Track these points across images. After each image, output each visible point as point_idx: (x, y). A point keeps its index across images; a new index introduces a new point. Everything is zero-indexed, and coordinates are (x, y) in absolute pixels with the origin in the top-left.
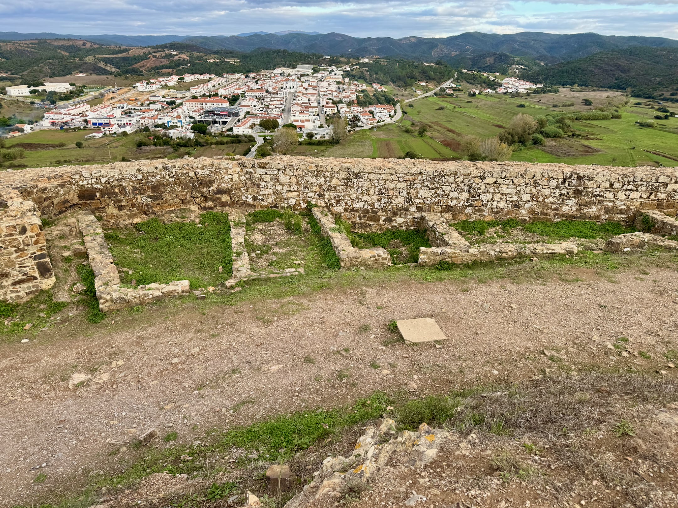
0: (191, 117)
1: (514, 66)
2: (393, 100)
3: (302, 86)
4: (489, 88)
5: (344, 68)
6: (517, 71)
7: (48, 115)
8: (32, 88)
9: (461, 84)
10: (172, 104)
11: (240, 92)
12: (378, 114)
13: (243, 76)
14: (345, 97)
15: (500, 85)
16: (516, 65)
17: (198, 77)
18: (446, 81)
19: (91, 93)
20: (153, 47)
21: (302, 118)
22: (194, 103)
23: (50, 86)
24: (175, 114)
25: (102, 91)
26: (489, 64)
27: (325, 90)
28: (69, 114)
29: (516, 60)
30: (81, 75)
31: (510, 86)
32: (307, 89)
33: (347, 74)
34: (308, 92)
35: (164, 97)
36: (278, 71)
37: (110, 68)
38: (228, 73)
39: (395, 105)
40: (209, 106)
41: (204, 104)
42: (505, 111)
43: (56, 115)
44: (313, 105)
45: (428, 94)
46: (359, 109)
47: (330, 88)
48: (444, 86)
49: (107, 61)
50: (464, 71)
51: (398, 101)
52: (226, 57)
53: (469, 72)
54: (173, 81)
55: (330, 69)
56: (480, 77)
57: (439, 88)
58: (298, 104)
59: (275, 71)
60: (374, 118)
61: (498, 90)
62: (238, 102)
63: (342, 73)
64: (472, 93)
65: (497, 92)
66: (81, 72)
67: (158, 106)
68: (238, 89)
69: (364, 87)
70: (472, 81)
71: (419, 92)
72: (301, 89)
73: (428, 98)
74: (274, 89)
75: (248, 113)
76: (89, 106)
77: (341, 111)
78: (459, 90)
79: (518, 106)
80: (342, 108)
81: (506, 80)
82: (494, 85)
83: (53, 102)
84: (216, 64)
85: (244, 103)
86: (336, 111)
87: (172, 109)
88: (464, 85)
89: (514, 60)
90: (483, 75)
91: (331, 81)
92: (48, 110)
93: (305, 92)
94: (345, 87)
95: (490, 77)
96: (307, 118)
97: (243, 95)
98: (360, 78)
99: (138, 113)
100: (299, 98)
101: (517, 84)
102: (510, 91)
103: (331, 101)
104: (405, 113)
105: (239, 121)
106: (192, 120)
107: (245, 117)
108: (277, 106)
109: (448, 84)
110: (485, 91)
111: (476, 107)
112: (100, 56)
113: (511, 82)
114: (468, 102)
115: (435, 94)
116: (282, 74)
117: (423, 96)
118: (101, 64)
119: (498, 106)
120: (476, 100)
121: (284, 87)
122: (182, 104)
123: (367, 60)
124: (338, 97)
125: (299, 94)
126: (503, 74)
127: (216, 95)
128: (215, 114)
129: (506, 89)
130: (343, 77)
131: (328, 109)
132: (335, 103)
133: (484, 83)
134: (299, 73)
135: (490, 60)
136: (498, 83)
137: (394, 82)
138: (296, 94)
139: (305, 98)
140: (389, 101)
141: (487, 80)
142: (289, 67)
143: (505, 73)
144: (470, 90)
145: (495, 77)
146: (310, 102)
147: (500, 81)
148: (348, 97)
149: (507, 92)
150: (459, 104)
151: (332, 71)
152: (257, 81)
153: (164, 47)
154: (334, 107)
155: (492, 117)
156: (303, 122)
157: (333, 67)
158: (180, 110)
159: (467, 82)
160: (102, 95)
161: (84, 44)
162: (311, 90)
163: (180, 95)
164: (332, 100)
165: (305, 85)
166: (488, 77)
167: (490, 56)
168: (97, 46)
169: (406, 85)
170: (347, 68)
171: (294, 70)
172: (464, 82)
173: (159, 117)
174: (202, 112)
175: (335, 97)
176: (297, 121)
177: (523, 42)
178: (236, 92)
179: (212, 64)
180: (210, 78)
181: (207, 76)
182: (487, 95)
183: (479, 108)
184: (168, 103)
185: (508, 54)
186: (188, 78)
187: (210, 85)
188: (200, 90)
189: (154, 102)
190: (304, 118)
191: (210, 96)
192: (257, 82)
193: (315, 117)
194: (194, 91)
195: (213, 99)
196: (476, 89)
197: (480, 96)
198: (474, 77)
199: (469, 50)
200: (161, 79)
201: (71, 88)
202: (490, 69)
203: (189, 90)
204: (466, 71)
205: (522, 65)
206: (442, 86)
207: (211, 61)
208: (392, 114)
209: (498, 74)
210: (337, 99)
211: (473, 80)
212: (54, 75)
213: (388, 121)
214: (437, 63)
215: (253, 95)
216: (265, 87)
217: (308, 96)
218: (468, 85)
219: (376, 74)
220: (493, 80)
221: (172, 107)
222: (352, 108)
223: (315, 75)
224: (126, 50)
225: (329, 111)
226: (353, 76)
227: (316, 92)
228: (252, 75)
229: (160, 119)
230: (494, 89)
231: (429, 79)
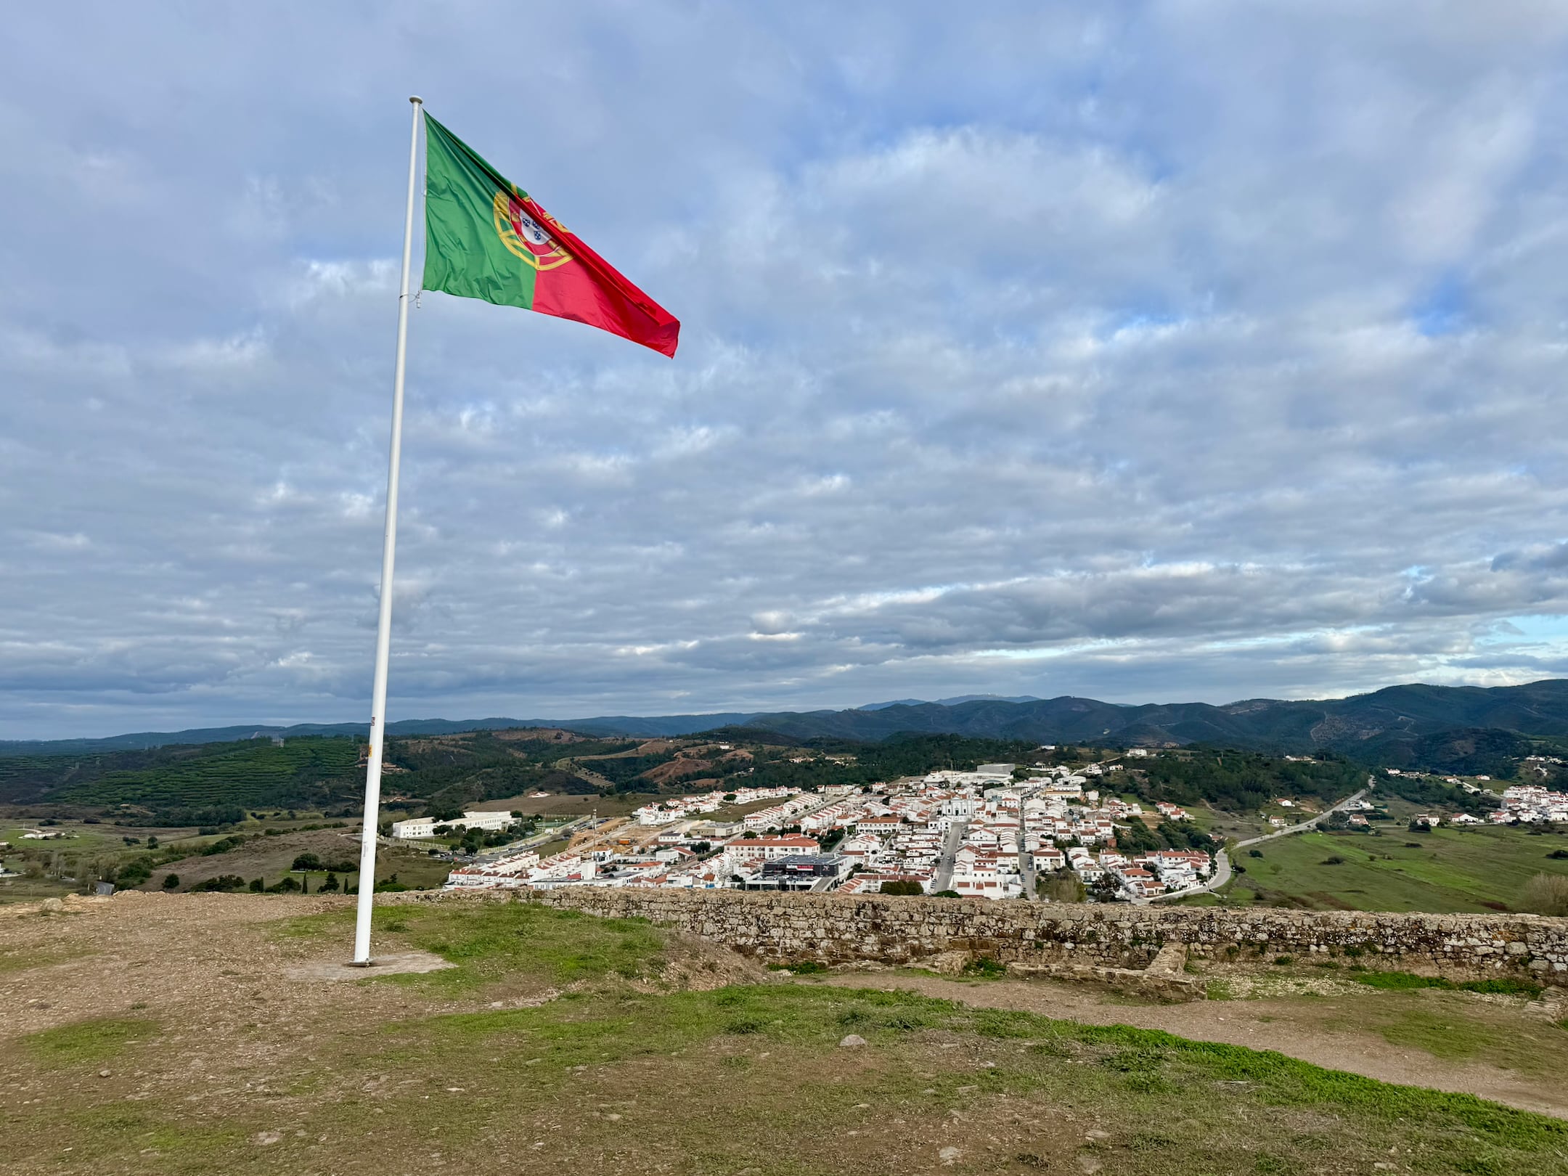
0: (735, 878)
1: (1532, 758)
2: (1208, 840)
3: (984, 808)
4: (1467, 812)
5: (1087, 770)
6: (1544, 771)
7: (455, 876)
8: (441, 823)
9: (1388, 802)
10: (702, 851)
11: (847, 823)
12: (1167, 872)
13: (859, 790)
14: (1084, 833)
15: (1496, 805)
16: (1538, 755)
17: (765, 793)
18: (1347, 796)
19: (548, 830)
20: (687, 737)
21: (979, 879)
22: (746, 848)
23: (474, 819)
24: (704, 870)
25: (570, 826)
26: (1462, 755)
27: (1037, 816)
28: (496, 874)
29: (1535, 744)
30: (540, 795)
31: (1523, 805)
32: (994, 815)
33: (1094, 782)
34: (998, 821)
35: (688, 835)
36: (936, 777)
37: (598, 780)
38: (828, 783)
39: (1212, 852)
40: (777, 853)
41: (767, 848)
42: (1514, 868)
43: (470, 876)
44: (1006, 849)
45: (1302, 827)
46: (1121, 860)
47: (1049, 813)
48: (1344, 807)
49: (592, 766)
50: (1391, 772)
51: (1221, 844)
52: (829, 752)
53: (1405, 775)
54: (711, 803)
55: (1054, 772)
56: (1439, 787)
57: (1329, 813)
58: (971, 848)
59: (929, 779)
60: (1157, 880)
61: (1493, 816)
62: (839, 845)
63: (1083, 780)
64: (1419, 822)
65: (1492, 820)
66: (541, 790)
67: (674, 855)
68: (844, 816)
69: (1137, 810)
70: (1418, 797)
71: (1275, 822)
72: (982, 816)
73: (1301, 837)
74: (920, 815)
75: (858, 868)
76: (537, 856)
77: (1075, 863)
78: (1384, 817)
79: (1549, 856)
80: (1078, 856)
81: (1510, 793)
82: (1482, 806)
83: (471, 851)
84: (806, 766)
85: (850, 846)
86: (1063, 863)
87: (701, 860)
88: (1394, 805)
89: (1530, 746)
90: (1445, 781)
91: (1056, 797)
92: (457, 867)
93: (990, 821)
94: (1085, 810)
95: (1466, 785)
96: (991, 879)
97: (851, 830)
98: (1126, 790)
99: (631, 869)
100: (977, 835)
101: (1544, 802)
102: (1526, 818)
103: (1050, 842)
104: (1238, 870)
105: (836, 884)
106: (737, 884)
107: (850, 877)
108: (924, 852)
109: (1355, 804)
110: (1455, 820)
111: (1433, 858)
112: (583, 758)
113: (1526, 797)
114: (1409, 845)
115: (1320, 826)
116: (941, 785)
117: (1287, 831)
118: (582, 774)
119: (1493, 855)
120: (1431, 841)
121: (944, 812)
122: (721, 850)
123: (1143, 753)
124: (1068, 832)
125: (976, 827)
126: (1500, 776)
127: (797, 829)
128: (784, 871)
129: (1513, 813)
130: (1085, 788)
131: (1042, 858)
132: (1060, 845)
133: (1451, 798)
134: (980, 782)
135: (1464, 747)
136: (1492, 800)
137: (1212, 799)
138: (970, 827)
139: (989, 835)
140: (1196, 842)
141: (1457, 794)
142: (960, 768)
143: (1508, 775)
144: (1413, 818)
145: (1480, 786)
146: (1001, 842)
147: (1493, 795)
148: (1092, 833)
149: (1518, 821)
150: (1383, 851)
151: (1060, 776)
152: (888, 799)
153: (709, 736)
154: (1058, 854)
155: (1476, 882)
156: (980, 886)
157: (1061, 767)
158: (714, 863)
159: (1404, 798)
160: (568, 834)
161: (558, 737)
162: (1003, 818)
163: (720, 832)
164: (1054, 838)
165: (992, 807)
166: (1460, 787)
167: (1463, 738)
168: (582, 739)
169: (1243, 807)
170: (1096, 770)
171: (971, 775)
172: (1396, 797)
173: (669, 877)
174: (761, 866)
175: (1061, 831)
176: (966, 885)
177: (1548, 703)
178: (839, 822)
179: (799, 765)
180: (790, 795)
181: (783, 791)
182: (1463, 827)
183: (1442, 860)
184: (694, 848)
185: (1512, 731)
186: (744, 796)
187: (786, 810)
188: (766, 819)
189: (667, 847)
190: (987, 879)
191: (783, 832)
192: (886, 802)
193: (1010, 877)
194: (750, 823)
195: (788, 838)
196: (1432, 814)
197: (1442, 832)
198: (1423, 787)
199: (1404, 724)
200: (688, 799)
201: (511, 821)
202: (1468, 767)
203: (741, 820)
204: (1397, 772)
205: (1554, 756)
206: (1337, 809)
207: (797, 761)
208: (1205, 870)
209: (1487, 778)
210: (1066, 837)
211: (1421, 794)
212: (487, 799)
213: (1194, 887)
214: (1318, 756)
215: (873, 829)
216: (902, 811)
217: (997, 829)
218: (1408, 804)
219: (1166, 781)
220: (1476, 794)
221: (701, 855)
222: (1102, 857)
223: (1018, 785)
224: (634, 745)
225: (1045, 863)
226: (1109, 786)
227: (1016, 821)
228: (877, 787)
229: (671, 882)
230: (1481, 814)
231: (1300, 791)
